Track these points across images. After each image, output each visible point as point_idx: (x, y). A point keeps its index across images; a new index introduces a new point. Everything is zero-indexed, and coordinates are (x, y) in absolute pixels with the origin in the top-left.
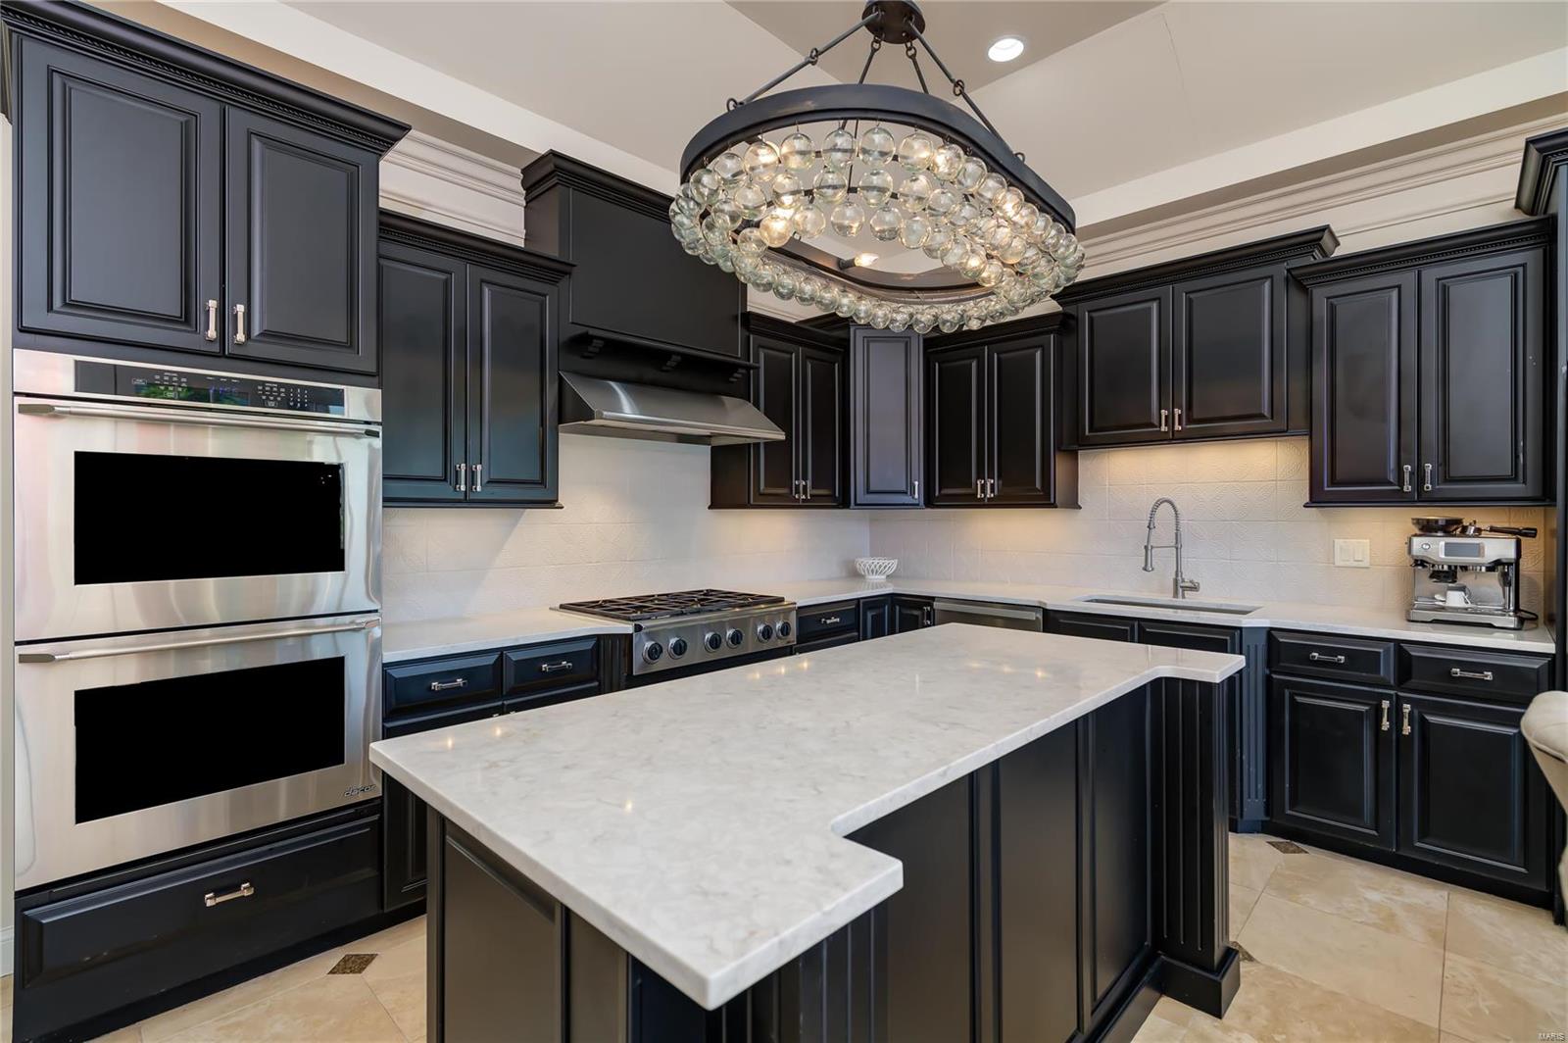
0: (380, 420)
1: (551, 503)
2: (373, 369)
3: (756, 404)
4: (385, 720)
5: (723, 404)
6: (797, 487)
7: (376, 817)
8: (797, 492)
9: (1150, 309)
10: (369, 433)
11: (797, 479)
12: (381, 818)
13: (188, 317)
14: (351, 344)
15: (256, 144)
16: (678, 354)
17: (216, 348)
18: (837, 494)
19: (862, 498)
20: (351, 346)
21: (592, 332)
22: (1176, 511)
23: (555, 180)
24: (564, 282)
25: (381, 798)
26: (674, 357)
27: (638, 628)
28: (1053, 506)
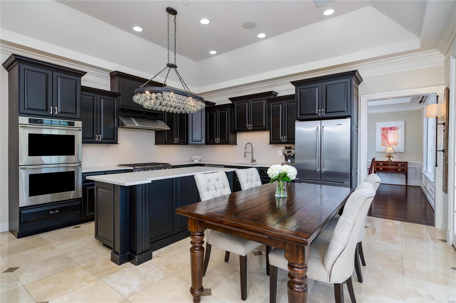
0: (81, 127)
1: (116, 143)
2: (80, 118)
3: (165, 122)
4: (82, 184)
5: (157, 122)
6: (175, 140)
7: (81, 201)
8: (175, 141)
9: (246, 104)
10: (80, 130)
11: (175, 138)
12: (82, 202)
13: (47, 109)
14: (76, 113)
15: (59, 78)
16: (145, 111)
17: (52, 115)
18: (185, 141)
19: (191, 143)
20: (76, 114)
21: (125, 108)
22: (252, 145)
23: (117, 76)
24: (119, 97)
25: (82, 198)
26: (144, 112)
27: (134, 168)
28: (229, 144)
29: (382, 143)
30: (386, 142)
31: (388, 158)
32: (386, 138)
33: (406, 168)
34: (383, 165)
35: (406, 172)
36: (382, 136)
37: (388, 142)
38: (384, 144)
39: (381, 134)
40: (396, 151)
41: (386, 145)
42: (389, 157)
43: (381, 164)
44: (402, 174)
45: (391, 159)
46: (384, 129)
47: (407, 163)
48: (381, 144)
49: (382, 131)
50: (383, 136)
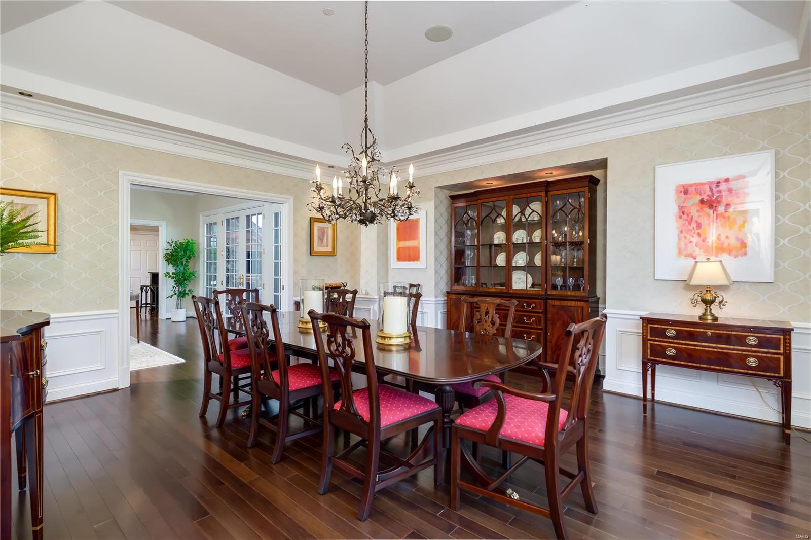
29: (679, 244)
30: (695, 239)
31: (704, 305)
32: (694, 225)
33: (782, 358)
34: (679, 335)
35: (782, 374)
36: (681, 217)
37: (704, 241)
38: (686, 249)
39: (675, 210)
40: (734, 279)
41: (697, 251)
42: (708, 303)
43: (671, 332)
44: (766, 380)
45: (715, 309)
46: (686, 192)
47: (787, 332)
48: (675, 251)
49: (678, 198)
50: (685, 217)
